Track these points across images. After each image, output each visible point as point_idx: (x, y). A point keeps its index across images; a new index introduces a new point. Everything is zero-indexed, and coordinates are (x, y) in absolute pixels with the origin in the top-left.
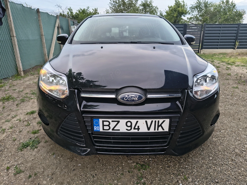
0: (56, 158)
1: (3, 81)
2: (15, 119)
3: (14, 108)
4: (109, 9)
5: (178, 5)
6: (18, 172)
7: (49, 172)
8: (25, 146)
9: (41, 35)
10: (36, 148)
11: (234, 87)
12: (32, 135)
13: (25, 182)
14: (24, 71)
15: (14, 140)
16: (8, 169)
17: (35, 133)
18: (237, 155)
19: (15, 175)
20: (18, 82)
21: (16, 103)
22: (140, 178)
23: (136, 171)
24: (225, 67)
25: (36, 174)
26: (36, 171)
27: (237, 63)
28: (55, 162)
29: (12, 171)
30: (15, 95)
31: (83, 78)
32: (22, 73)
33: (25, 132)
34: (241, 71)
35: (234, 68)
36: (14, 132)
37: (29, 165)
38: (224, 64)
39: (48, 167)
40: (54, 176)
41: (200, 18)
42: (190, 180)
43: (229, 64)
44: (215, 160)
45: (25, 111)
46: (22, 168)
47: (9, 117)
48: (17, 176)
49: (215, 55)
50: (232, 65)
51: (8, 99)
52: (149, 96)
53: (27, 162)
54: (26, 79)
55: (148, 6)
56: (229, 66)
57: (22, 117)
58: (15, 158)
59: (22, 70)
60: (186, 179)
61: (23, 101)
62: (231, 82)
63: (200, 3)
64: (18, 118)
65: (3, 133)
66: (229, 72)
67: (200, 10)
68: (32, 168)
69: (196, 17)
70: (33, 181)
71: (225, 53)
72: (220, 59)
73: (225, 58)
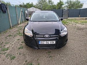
0: (28, 51)
1: (7, 30)
3: (13, 38)
4: (37, 2)
5: (61, 2)
6: (20, 54)
7: (27, 54)
8: (20, 48)
9: (17, 15)
10: (23, 49)
13: (22, 56)
14: (12, 26)
15: (16, 47)
16: (17, 53)
17: (21, 45)
18: (73, 49)
22: (49, 55)
23: (48, 53)
24: (75, 24)
26: (24, 54)
27: (79, 23)
29: (19, 54)
33: (18, 45)
34: (79, 26)
35: (77, 24)
36: (15, 45)
38: (75, 23)
40: (29, 55)
41: (68, 6)
45: (16, 39)
47: (13, 41)
49: (72, 19)
51: (10, 36)
55: (51, 1)
56: (76, 24)
58: (18, 51)
61: (15, 36)
62: (75, 29)
63: (68, 1)
64: (15, 41)
65: (13, 45)
66: (76, 26)
67: (68, 3)
68: (23, 53)
69: (67, 6)
70: (24, 56)
71: (76, 19)
72: (74, 21)
73: (75, 20)
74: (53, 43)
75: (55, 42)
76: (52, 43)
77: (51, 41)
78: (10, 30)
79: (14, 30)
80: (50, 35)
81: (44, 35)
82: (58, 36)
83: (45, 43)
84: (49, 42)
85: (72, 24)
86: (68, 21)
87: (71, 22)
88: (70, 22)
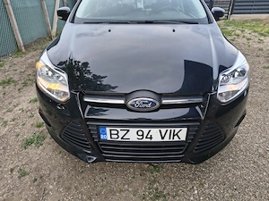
0: (62, 157)
1: (2, 59)
2: (17, 108)
3: (16, 93)
7: (55, 174)
8: (28, 143)
10: (41, 145)
11: (265, 67)
12: (37, 129)
13: (30, 186)
14: (25, 46)
15: (18, 136)
16: (12, 170)
17: (39, 126)
18: (260, 155)
19: (19, 178)
20: (19, 59)
21: (18, 87)
23: (148, 174)
24: (256, 40)
25: (41, 177)
26: (42, 173)
28: (62, 162)
29: (16, 173)
30: (16, 78)
31: (89, 72)
32: (23, 48)
33: (28, 125)
35: (267, 40)
36: (17, 125)
37: (34, 165)
38: (256, 34)
39: (55, 168)
40: (61, 180)
42: (206, 186)
43: (262, 34)
44: (236, 162)
45: (28, 98)
46: (27, 170)
47: (11, 106)
48: (22, 179)
49: (246, 21)
50: (265, 36)
51: (9, 82)
52: (164, 102)
53: (32, 163)
54: (28, 56)
56: (262, 38)
57: (25, 105)
58: (19, 158)
59: (22, 44)
60: (202, 185)
61: (25, 84)
62: (262, 60)
64: (20, 107)
65: (5, 126)
66: (261, 46)
68: (37, 170)
70: (38, 185)
71: (259, 20)
72: (252, 27)
73: (258, 26)
74: (176, 139)
75: (182, 134)
76: (166, 139)
77: (163, 130)
78: (16, 60)
79: (30, 61)
80: (161, 96)
81: (125, 96)
82: (201, 100)
83: (133, 135)
84: (156, 135)
85: (245, 39)
86: (230, 28)
87: (243, 31)
88: (238, 32)
